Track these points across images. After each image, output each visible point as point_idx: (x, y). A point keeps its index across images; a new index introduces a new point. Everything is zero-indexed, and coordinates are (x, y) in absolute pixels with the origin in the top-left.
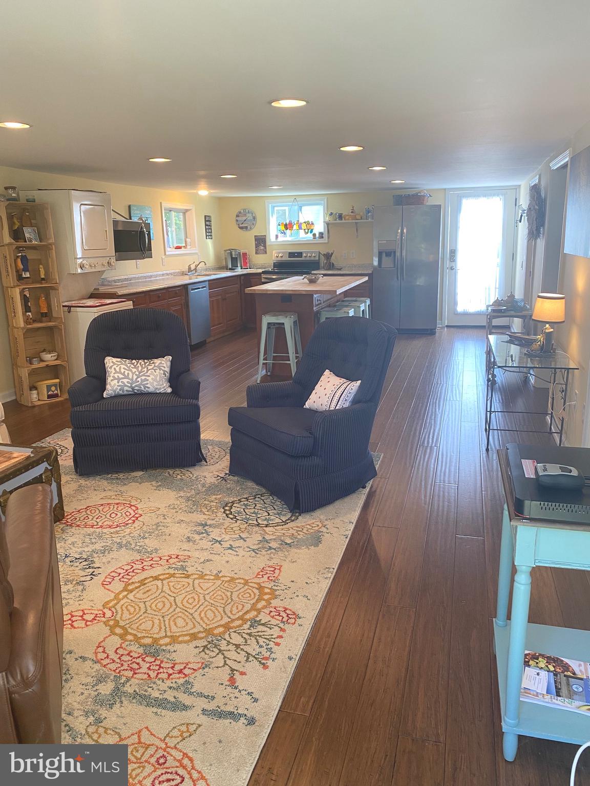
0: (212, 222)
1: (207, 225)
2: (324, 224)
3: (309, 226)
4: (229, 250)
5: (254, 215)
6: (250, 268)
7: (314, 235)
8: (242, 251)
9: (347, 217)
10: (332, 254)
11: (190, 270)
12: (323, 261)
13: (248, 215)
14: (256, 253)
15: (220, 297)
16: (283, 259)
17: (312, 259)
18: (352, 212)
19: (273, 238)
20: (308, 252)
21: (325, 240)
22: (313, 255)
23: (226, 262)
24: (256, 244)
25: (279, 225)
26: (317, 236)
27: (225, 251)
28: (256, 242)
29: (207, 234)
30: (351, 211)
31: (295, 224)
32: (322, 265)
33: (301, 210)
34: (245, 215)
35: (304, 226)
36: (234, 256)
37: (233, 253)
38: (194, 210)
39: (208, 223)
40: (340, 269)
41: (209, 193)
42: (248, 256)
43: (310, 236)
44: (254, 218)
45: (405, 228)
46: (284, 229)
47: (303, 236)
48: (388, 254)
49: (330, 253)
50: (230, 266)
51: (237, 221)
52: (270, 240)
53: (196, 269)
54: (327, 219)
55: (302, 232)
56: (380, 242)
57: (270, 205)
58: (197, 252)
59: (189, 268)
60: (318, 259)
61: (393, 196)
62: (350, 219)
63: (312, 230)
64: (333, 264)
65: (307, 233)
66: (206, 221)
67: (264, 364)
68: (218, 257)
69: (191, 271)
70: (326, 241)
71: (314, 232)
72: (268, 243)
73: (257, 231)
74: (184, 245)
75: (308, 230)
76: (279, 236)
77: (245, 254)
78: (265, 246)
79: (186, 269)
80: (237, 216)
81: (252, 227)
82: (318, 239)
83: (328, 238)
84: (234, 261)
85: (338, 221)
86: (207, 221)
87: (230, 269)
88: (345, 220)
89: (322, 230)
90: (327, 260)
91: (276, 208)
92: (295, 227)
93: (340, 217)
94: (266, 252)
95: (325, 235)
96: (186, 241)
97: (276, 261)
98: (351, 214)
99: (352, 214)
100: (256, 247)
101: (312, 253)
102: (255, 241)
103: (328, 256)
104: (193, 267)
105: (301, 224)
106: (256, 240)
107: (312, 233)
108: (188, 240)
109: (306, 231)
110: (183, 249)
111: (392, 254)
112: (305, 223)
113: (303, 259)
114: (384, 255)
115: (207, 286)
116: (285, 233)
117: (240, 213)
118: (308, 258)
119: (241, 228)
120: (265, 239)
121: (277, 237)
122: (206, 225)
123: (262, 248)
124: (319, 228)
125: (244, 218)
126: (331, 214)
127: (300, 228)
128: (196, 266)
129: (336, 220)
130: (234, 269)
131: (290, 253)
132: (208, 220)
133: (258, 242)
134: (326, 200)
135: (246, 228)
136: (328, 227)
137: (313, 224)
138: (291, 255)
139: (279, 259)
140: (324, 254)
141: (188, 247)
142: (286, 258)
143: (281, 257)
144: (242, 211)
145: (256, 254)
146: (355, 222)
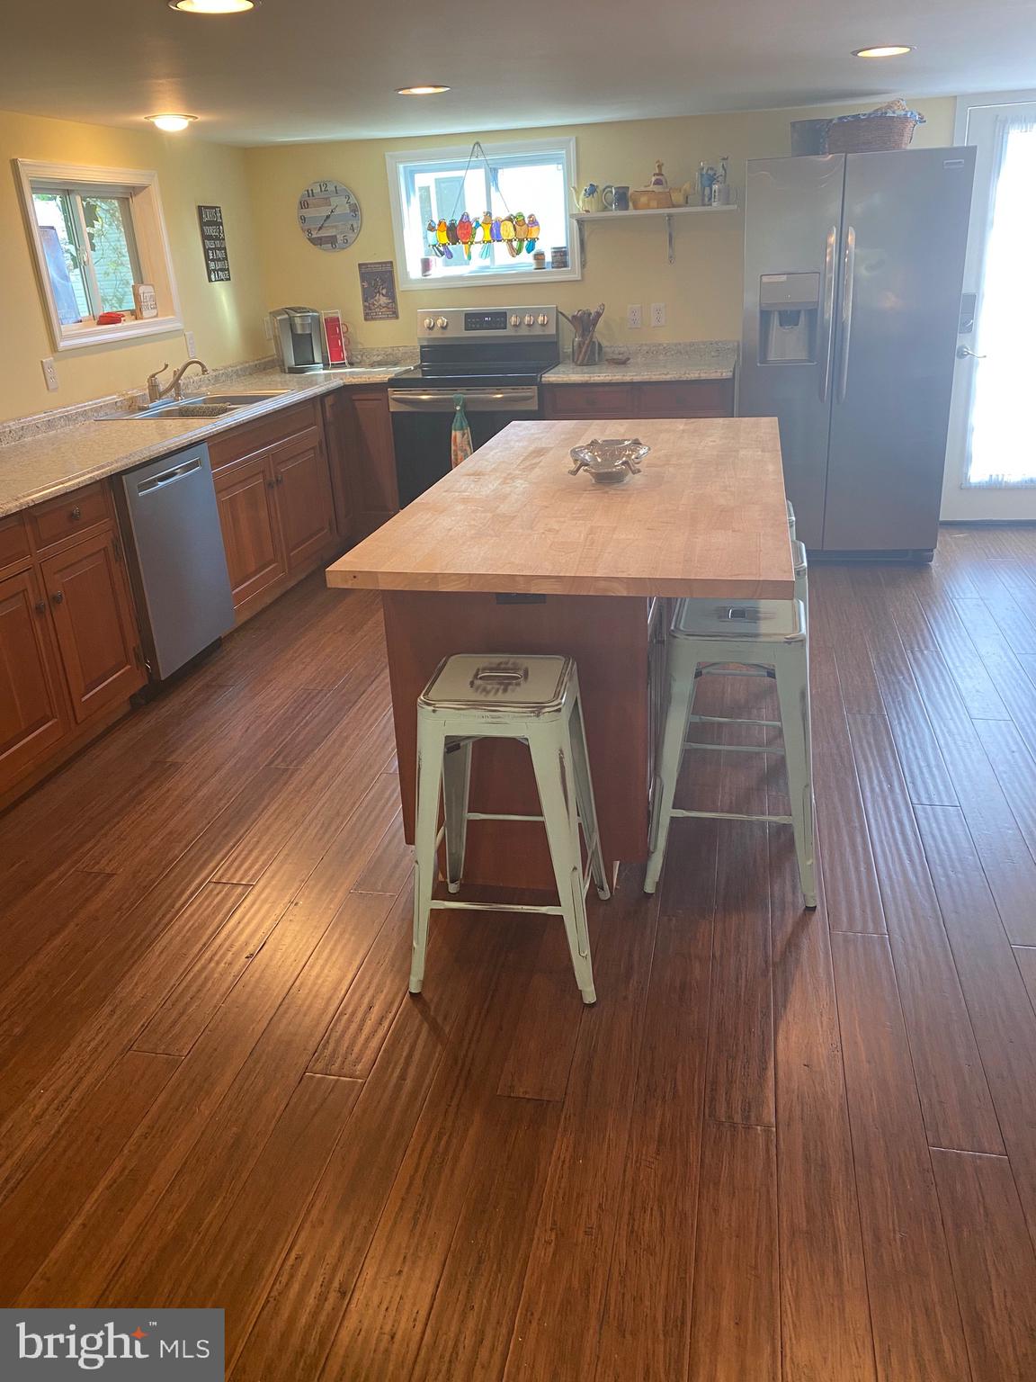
0: (226, 227)
1: (209, 238)
2: (571, 225)
3: (523, 230)
4: (285, 311)
5: (352, 201)
6: (352, 364)
7: (539, 257)
8: (324, 314)
9: (644, 199)
10: (599, 315)
11: (155, 392)
12: (570, 339)
13: (334, 201)
14: (369, 316)
15: (259, 481)
16: (449, 334)
17: (537, 331)
18: (658, 182)
19: (414, 270)
20: (525, 311)
21: (573, 271)
22: (541, 318)
23: (277, 349)
24: (364, 290)
25: (431, 229)
26: (548, 258)
27: (274, 314)
28: (366, 285)
29: (212, 265)
30: (653, 179)
31: (478, 225)
32: (567, 347)
33: (495, 178)
34: (327, 201)
35: (507, 231)
36: (299, 332)
37: (298, 321)
38: (155, 190)
39: (211, 231)
40: (622, 362)
41: (191, 125)
42: (343, 329)
43: (526, 259)
44: (355, 209)
45: (851, 230)
46: (445, 240)
47: (504, 260)
48: (789, 318)
49: (593, 311)
50: (291, 360)
51: (303, 219)
52: (407, 274)
53: (175, 384)
54: (580, 205)
55: (501, 249)
56: (765, 279)
57: (401, 167)
58: (178, 325)
59: (153, 386)
60: (553, 332)
61: (793, 124)
62: (654, 204)
63: (533, 242)
64: (600, 344)
65: (519, 252)
66: (203, 224)
67: (435, 913)
68: (252, 335)
69: (161, 395)
70: (577, 276)
71: (539, 246)
72: (400, 287)
73: (364, 250)
74: (132, 306)
75: (521, 241)
76: (433, 264)
77: (333, 323)
78: (391, 295)
79: (140, 390)
80: (304, 205)
81: (351, 236)
82: (549, 269)
83: (583, 265)
84: (302, 343)
85: (615, 212)
86: (210, 223)
87: (292, 371)
88: (636, 208)
89: (562, 243)
90: (583, 335)
91: (418, 177)
92: (481, 234)
93: (623, 198)
94: (395, 315)
95: (574, 258)
96: (136, 296)
97: (429, 340)
98: (652, 187)
99: (657, 189)
100: (365, 300)
101: (535, 313)
102: (362, 281)
103: (585, 323)
104: (164, 380)
105: (498, 223)
106: (363, 277)
107: (533, 253)
108: (142, 289)
109: (515, 244)
110: (128, 322)
111: (802, 318)
112: (510, 219)
113: (509, 332)
114: (775, 321)
115: (207, 460)
116: (450, 255)
117: (310, 194)
118: (524, 332)
119: (317, 242)
120: (391, 273)
121: (426, 265)
122: (205, 237)
123: (383, 300)
124: (554, 234)
125: (325, 211)
126: (592, 190)
127: (496, 237)
128: (179, 375)
129: (605, 209)
130: (302, 371)
131: (468, 316)
132: (209, 221)
133: (369, 284)
134: (572, 145)
135: (332, 240)
136: (580, 230)
137: (534, 222)
138: (473, 320)
139: (437, 334)
140: (573, 317)
141: (145, 314)
142: (459, 332)
143: (444, 328)
144: (317, 190)
145: (366, 319)
146: (670, 216)
